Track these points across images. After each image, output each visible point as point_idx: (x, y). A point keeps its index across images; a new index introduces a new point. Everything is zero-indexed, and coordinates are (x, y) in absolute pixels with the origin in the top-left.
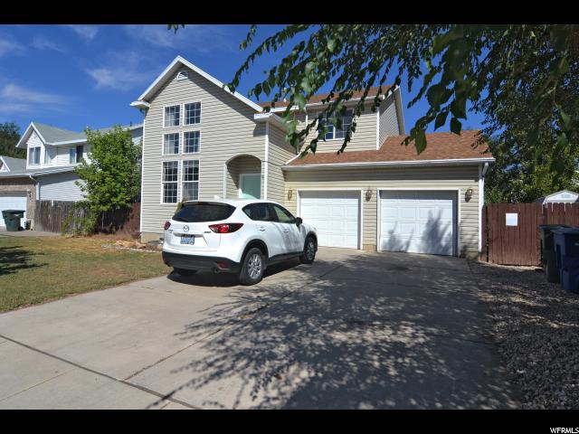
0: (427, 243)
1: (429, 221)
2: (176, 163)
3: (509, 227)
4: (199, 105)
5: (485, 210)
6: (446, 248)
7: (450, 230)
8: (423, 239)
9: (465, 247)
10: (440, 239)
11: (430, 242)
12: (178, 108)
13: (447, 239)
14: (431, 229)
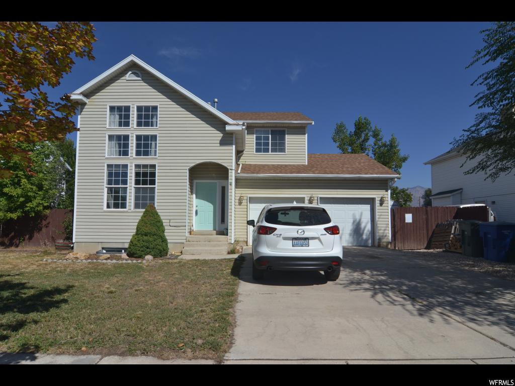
0: (353, 237)
1: (354, 222)
2: (126, 166)
3: (407, 223)
4: (155, 108)
5: (393, 211)
6: (367, 240)
7: (369, 227)
8: (350, 235)
9: (380, 239)
10: (362, 235)
11: (355, 237)
12: (127, 109)
13: (367, 233)
14: (355, 227)
